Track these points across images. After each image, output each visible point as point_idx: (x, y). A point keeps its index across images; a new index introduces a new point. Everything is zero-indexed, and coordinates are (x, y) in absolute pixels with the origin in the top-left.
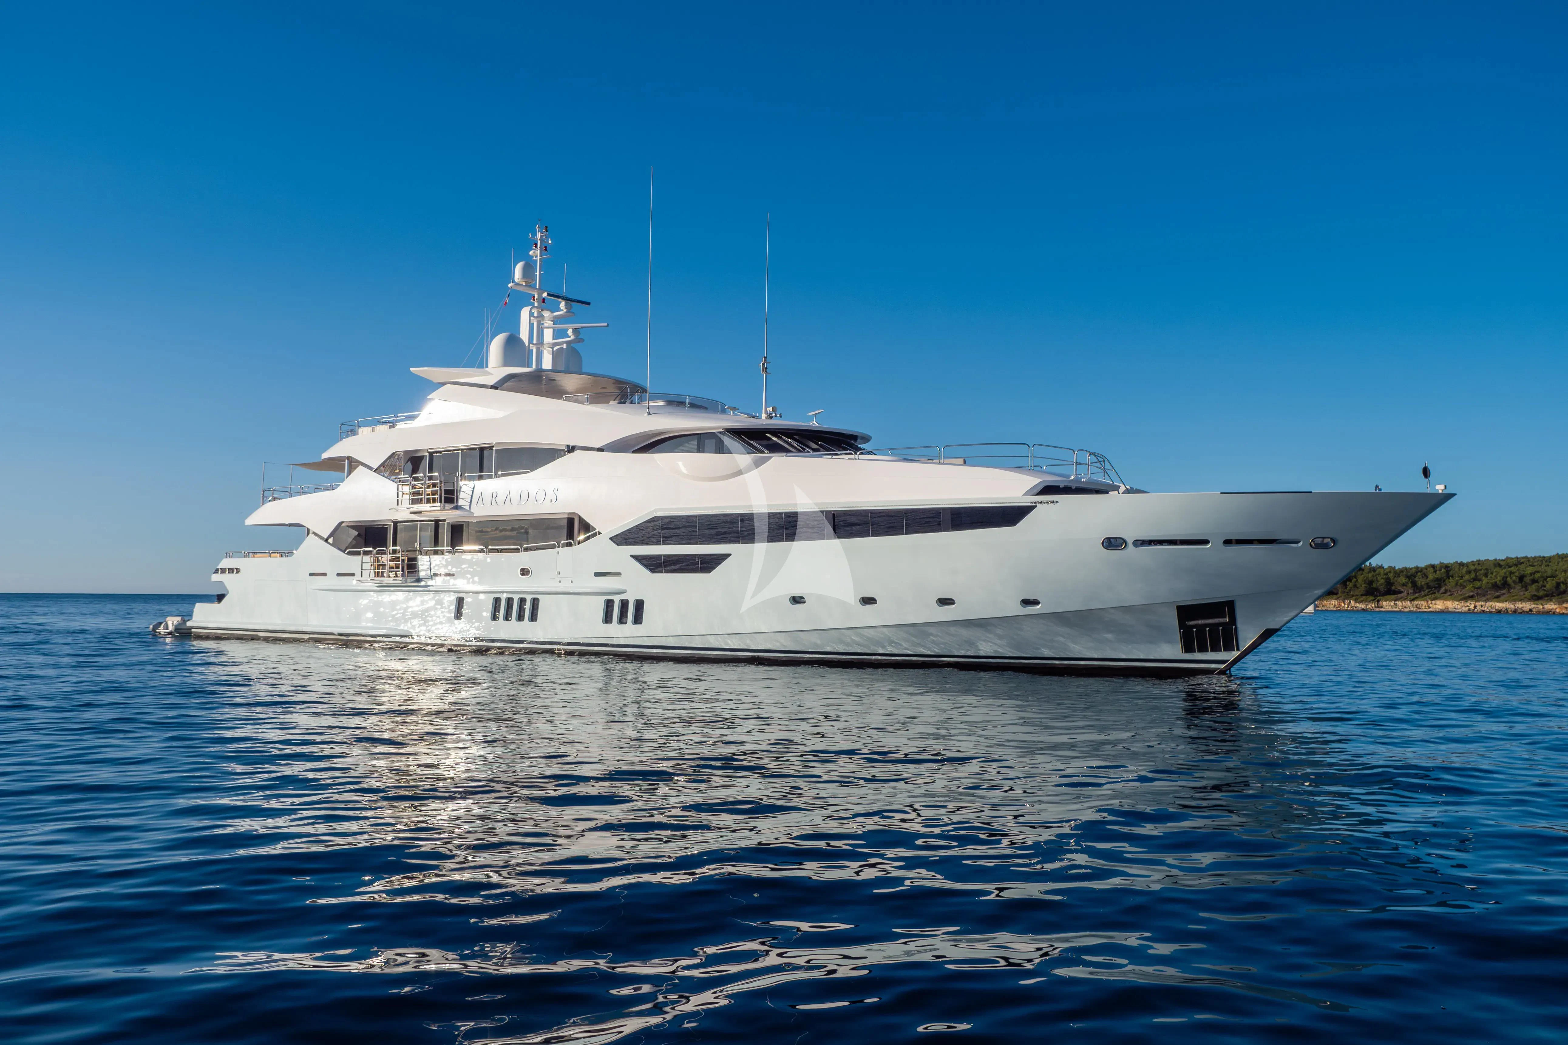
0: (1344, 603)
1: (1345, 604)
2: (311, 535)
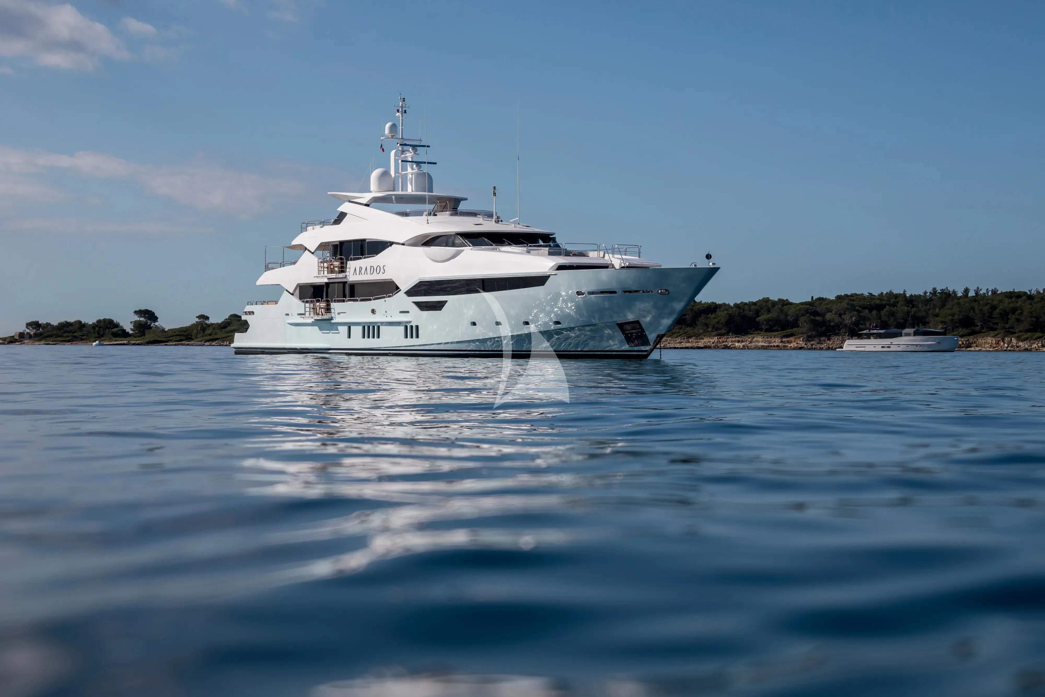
0: (1003, 341)
1: (1004, 343)
2: (285, 291)
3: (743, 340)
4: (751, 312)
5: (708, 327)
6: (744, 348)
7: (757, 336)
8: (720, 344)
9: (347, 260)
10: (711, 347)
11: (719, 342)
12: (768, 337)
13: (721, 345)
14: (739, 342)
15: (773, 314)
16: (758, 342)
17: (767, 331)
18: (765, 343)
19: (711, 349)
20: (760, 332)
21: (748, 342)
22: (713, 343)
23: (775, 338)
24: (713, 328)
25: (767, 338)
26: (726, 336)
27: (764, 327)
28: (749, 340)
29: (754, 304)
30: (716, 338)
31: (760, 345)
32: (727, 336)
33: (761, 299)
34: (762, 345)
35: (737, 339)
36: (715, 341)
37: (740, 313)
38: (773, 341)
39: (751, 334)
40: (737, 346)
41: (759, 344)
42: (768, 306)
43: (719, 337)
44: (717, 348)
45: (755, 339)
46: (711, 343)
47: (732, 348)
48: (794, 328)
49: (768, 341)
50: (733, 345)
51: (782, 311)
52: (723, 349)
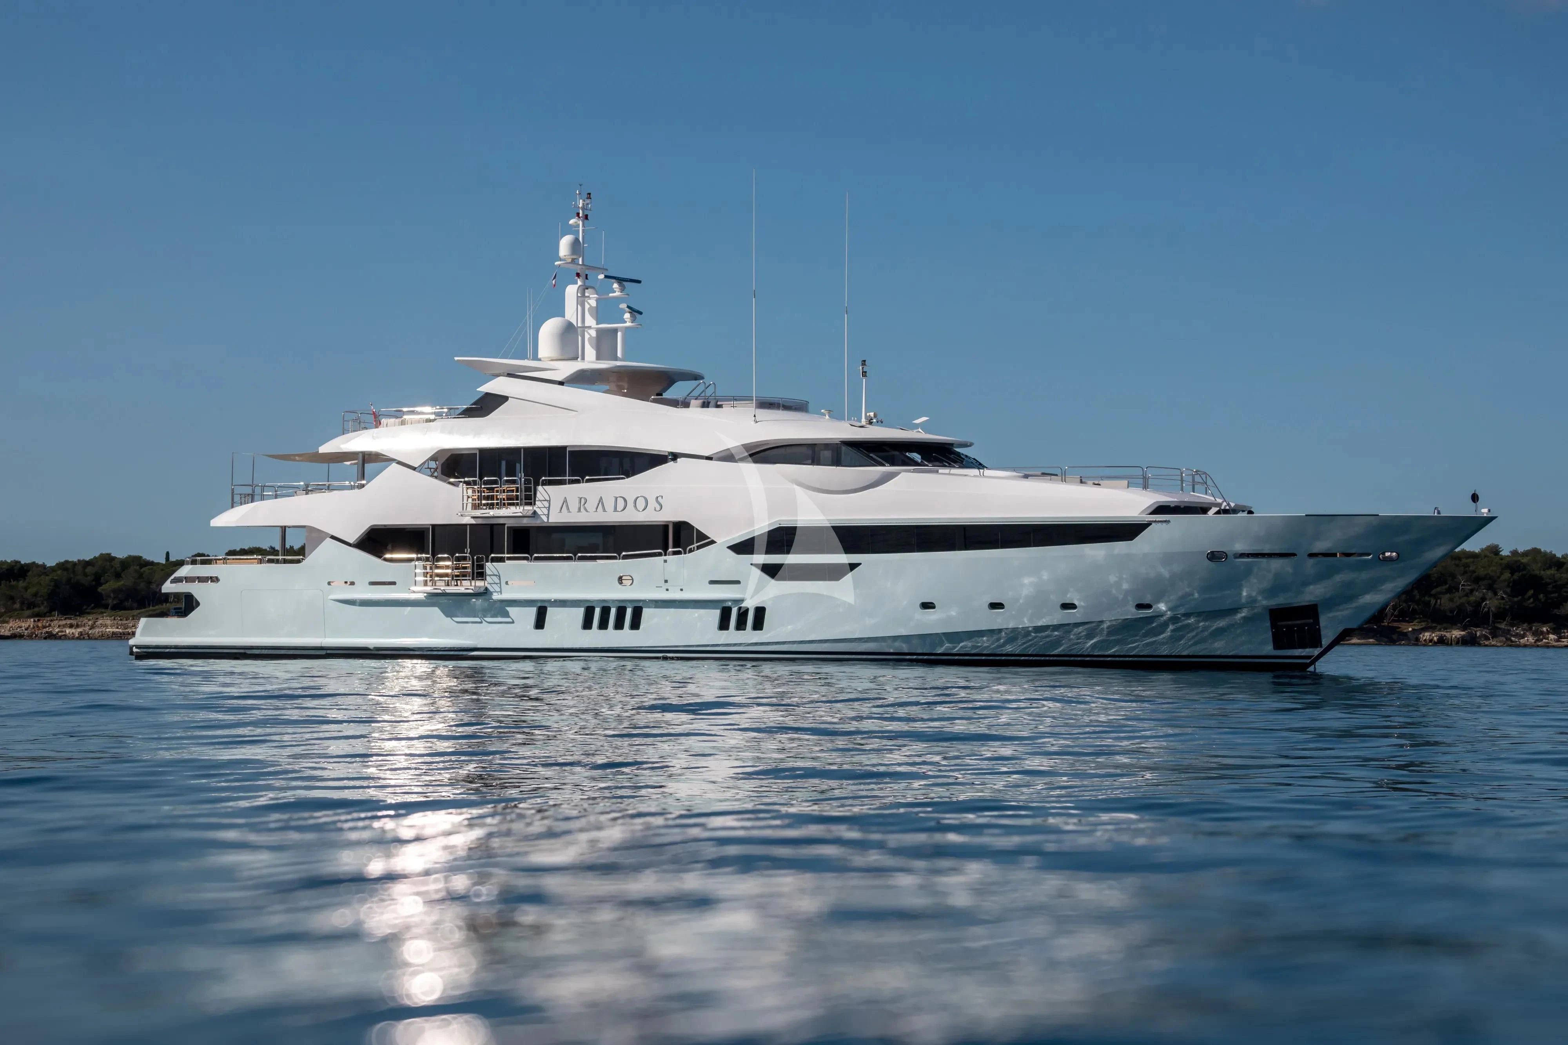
2: (329, 540)
3: (79, 623)
4: (89, 578)
5: (14, 603)
6: (81, 637)
7: (103, 617)
8: (40, 631)
9: (537, 484)
10: (24, 635)
11: (38, 626)
12: (122, 618)
13: (42, 633)
14: (71, 626)
15: (126, 581)
16: (106, 626)
17: (115, 608)
18: (117, 628)
19: (25, 639)
20: (103, 610)
21: (88, 627)
22: (26, 630)
23: (134, 619)
24: (22, 603)
25: (121, 620)
26: (48, 617)
27: (110, 601)
28: (90, 623)
29: (87, 564)
30: (32, 620)
31: (109, 632)
32: (50, 616)
33: (97, 555)
34: (113, 632)
35: (69, 622)
36: (29, 626)
37: (69, 580)
38: (131, 625)
39: (89, 613)
40: (69, 633)
41: (107, 630)
42: (115, 568)
43: (36, 619)
44: (36, 637)
45: (100, 622)
46: (24, 629)
47: (60, 638)
48: (164, 604)
49: (122, 625)
50: (62, 632)
51: (141, 576)
52: (45, 638)
